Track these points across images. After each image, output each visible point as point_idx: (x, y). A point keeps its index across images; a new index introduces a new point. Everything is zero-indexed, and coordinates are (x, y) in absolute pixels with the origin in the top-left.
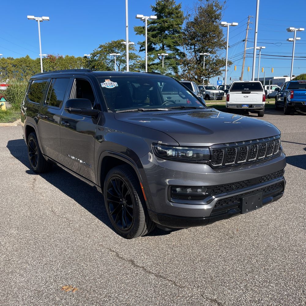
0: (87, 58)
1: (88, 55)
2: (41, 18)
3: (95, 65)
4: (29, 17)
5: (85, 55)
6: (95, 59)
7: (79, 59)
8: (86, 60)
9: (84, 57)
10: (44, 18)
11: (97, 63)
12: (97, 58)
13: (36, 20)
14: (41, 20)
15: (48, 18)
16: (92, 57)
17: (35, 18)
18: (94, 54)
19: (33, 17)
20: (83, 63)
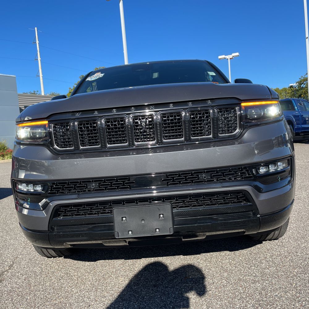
0: (293, 88)
1: (294, 84)
2: (231, 55)
3: (302, 93)
4: (220, 57)
5: (291, 85)
6: (302, 87)
7: (285, 90)
8: (291, 90)
9: (290, 87)
10: (234, 54)
11: (304, 91)
12: (304, 86)
13: (227, 58)
14: (232, 57)
15: (237, 54)
16: (298, 85)
17: (226, 57)
18: (301, 82)
19: (223, 56)
20: (288, 93)
